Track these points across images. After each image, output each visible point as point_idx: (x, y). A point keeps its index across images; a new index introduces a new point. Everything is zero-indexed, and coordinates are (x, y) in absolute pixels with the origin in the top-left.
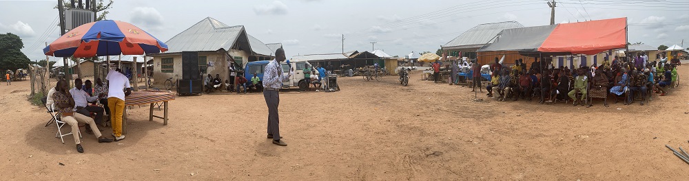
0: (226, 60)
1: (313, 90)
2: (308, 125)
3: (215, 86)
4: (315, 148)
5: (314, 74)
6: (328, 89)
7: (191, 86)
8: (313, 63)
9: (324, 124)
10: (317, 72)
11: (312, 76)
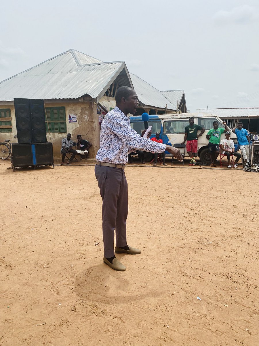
0: (95, 112)
1: (224, 165)
2: (201, 240)
3: (79, 152)
4: (204, 311)
5: (227, 138)
6: (250, 165)
7: (34, 154)
8: (230, 121)
9: (235, 244)
10: (234, 136)
11: (223, 141)
